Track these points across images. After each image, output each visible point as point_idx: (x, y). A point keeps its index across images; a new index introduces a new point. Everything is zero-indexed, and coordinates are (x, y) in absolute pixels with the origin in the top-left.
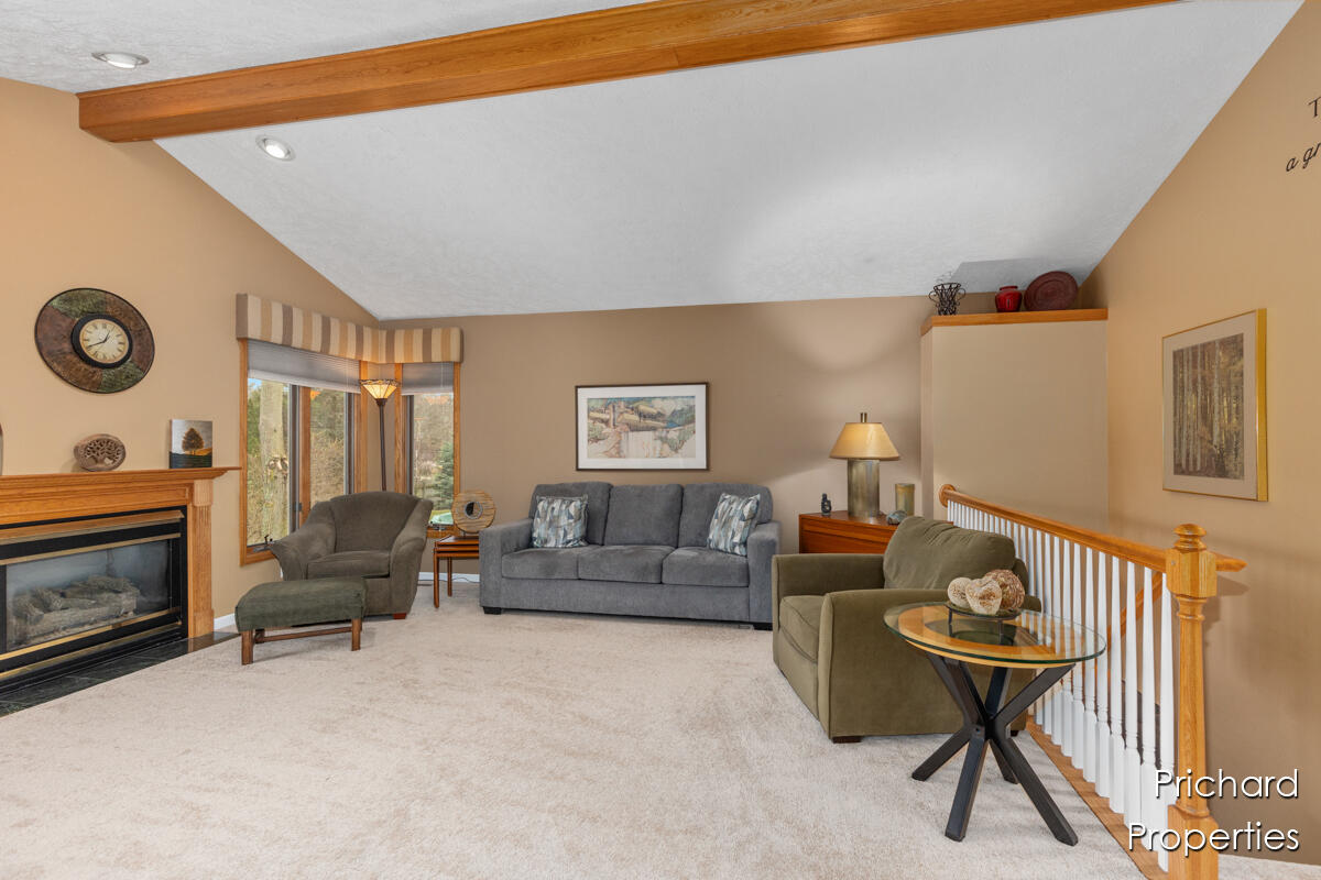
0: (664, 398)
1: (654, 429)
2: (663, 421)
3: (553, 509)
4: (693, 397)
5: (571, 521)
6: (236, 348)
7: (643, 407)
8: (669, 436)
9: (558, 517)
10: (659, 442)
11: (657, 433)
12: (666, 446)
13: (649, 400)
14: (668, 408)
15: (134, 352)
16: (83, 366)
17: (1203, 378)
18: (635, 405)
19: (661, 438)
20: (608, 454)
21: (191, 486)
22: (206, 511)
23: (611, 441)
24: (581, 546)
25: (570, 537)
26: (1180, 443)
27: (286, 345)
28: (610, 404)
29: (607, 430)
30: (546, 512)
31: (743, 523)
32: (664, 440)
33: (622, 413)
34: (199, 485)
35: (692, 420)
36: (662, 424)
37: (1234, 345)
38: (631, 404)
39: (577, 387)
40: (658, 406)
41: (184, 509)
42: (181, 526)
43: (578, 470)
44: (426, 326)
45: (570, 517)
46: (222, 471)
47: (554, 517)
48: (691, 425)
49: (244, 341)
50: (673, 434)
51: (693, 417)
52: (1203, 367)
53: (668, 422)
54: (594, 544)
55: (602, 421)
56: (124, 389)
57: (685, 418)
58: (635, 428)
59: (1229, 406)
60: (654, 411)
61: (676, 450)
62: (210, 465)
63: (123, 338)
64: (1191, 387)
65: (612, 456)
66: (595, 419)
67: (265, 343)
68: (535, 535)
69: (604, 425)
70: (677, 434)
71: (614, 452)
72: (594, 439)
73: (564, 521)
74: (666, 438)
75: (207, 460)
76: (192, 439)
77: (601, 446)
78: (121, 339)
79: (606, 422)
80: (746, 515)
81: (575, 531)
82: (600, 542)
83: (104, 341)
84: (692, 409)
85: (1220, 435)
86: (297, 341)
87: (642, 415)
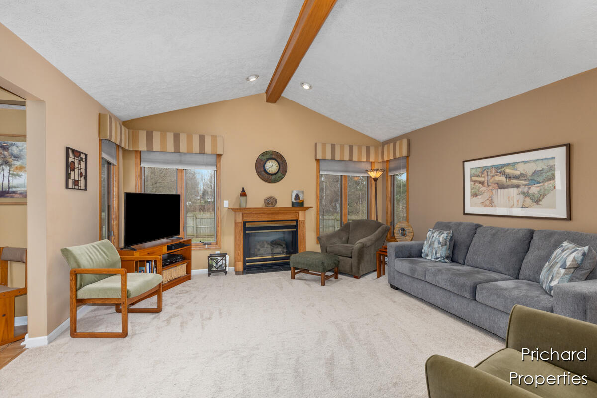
0: (526, 162)
1: (518, 186)
2: (525, 180)
3: (433, 236)
4: (554, 158)
5: (440, 245)
6: (315, 163)
7: (509, 171)
8: (531, 191)
9: (434, 241)
10: (522, 196)
11: (520, 189)
12: (528, 200)
13: (513, 165)
14: (529, 169)
15: (281, 169)
16: (266, 175)
18: (503, 169)
19: (524, 193)
20: (483, 204)
21: (298, 213)
22: (304, 222)
23: (486, 195)
24: (446, 262)
25: (438, 255)
27: (333, 160)
28: (484, 170)
29: (483, 188)
30: (430, 238)
32: (526, 194)
33: (493, 176)
34: (301, 213)
35: (553, 177)
36: (523, 182)
38: (499, 169)
39: (464, 162)
40: (521, 168)
41: (297, 221)
42: (296, 227)
43: (465, 214)
44: (393, 141)
45: (439, 243)
46: (308, 208)
47: (432, 241)
48: (552, 181)
49: (318, 161)
50: (534, 189)
51: (553, 175)
53: (529, 180)
54: (457, 262)
55: (480, 182)
56: (278, 181)
57: (545, 175)
58: (501, 186)
60: (518, 173)
61: (537, 202)
62: (303, 206)
63: (277, 165)
65: (486, 206)
66: (475, 181)
67: (325, 160)
68: (423, 251)
69: (480, 185)
70: (538, 189)
71: (487, 203)
72: (474, 195)
73: (436, 245)
74: (528, 192)
75: (302, 204)
76: (297, 197)
77: (479, 199)
78: (276, 165)
79: (482, 183)
80: (568, 263)
81: (442, 252)
82: (462, 262)
83: (272, 166)
84: (552, 168)
86: (338, 157)
87: (508, 177)
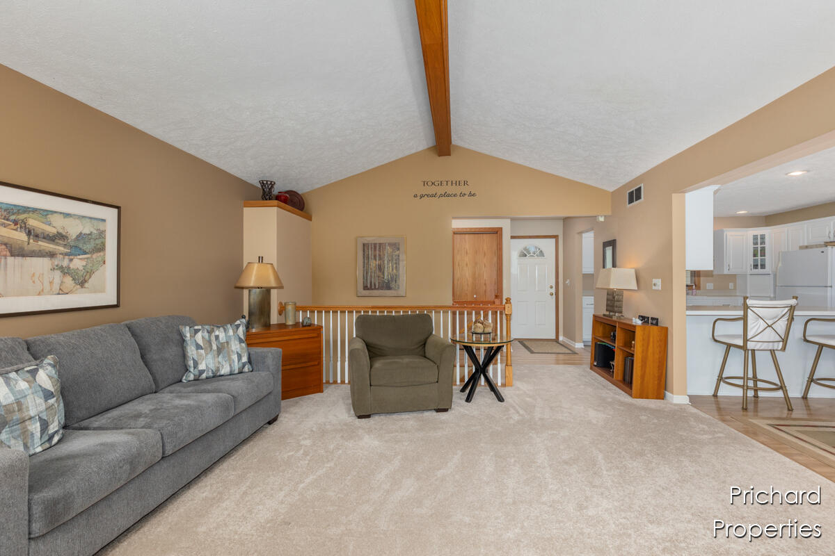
0: (67, 215)
1: (52, 255)
2: (65, 246)
4: (104, 219)
7: (34, 223)
8: (72, 266)
12: (68, 280)
13: (42, 214)
14: (73, 229)
17: (380, 255)
18: (21, 217)
19: (61, 269)
26: (367, 277)
31: (243, 345)
32: (65, 271)
35: (101, 248)
37: (396, 246)
40: (57, 225)
48: (102, 254)
50: (78, 263)
51: (103, 245)
52: (380, 251)
53: (71, 247)
57: (88, 245)
58: (17, 251)
59: (392, 266)
60: (51, 230)
61: (82, 284)
64: (373, 257)
70: (84, 263)
74: (68, 268)
80: (242, 337)
84: (102, 234)
85: (388, 275)
87: (32, 234)
